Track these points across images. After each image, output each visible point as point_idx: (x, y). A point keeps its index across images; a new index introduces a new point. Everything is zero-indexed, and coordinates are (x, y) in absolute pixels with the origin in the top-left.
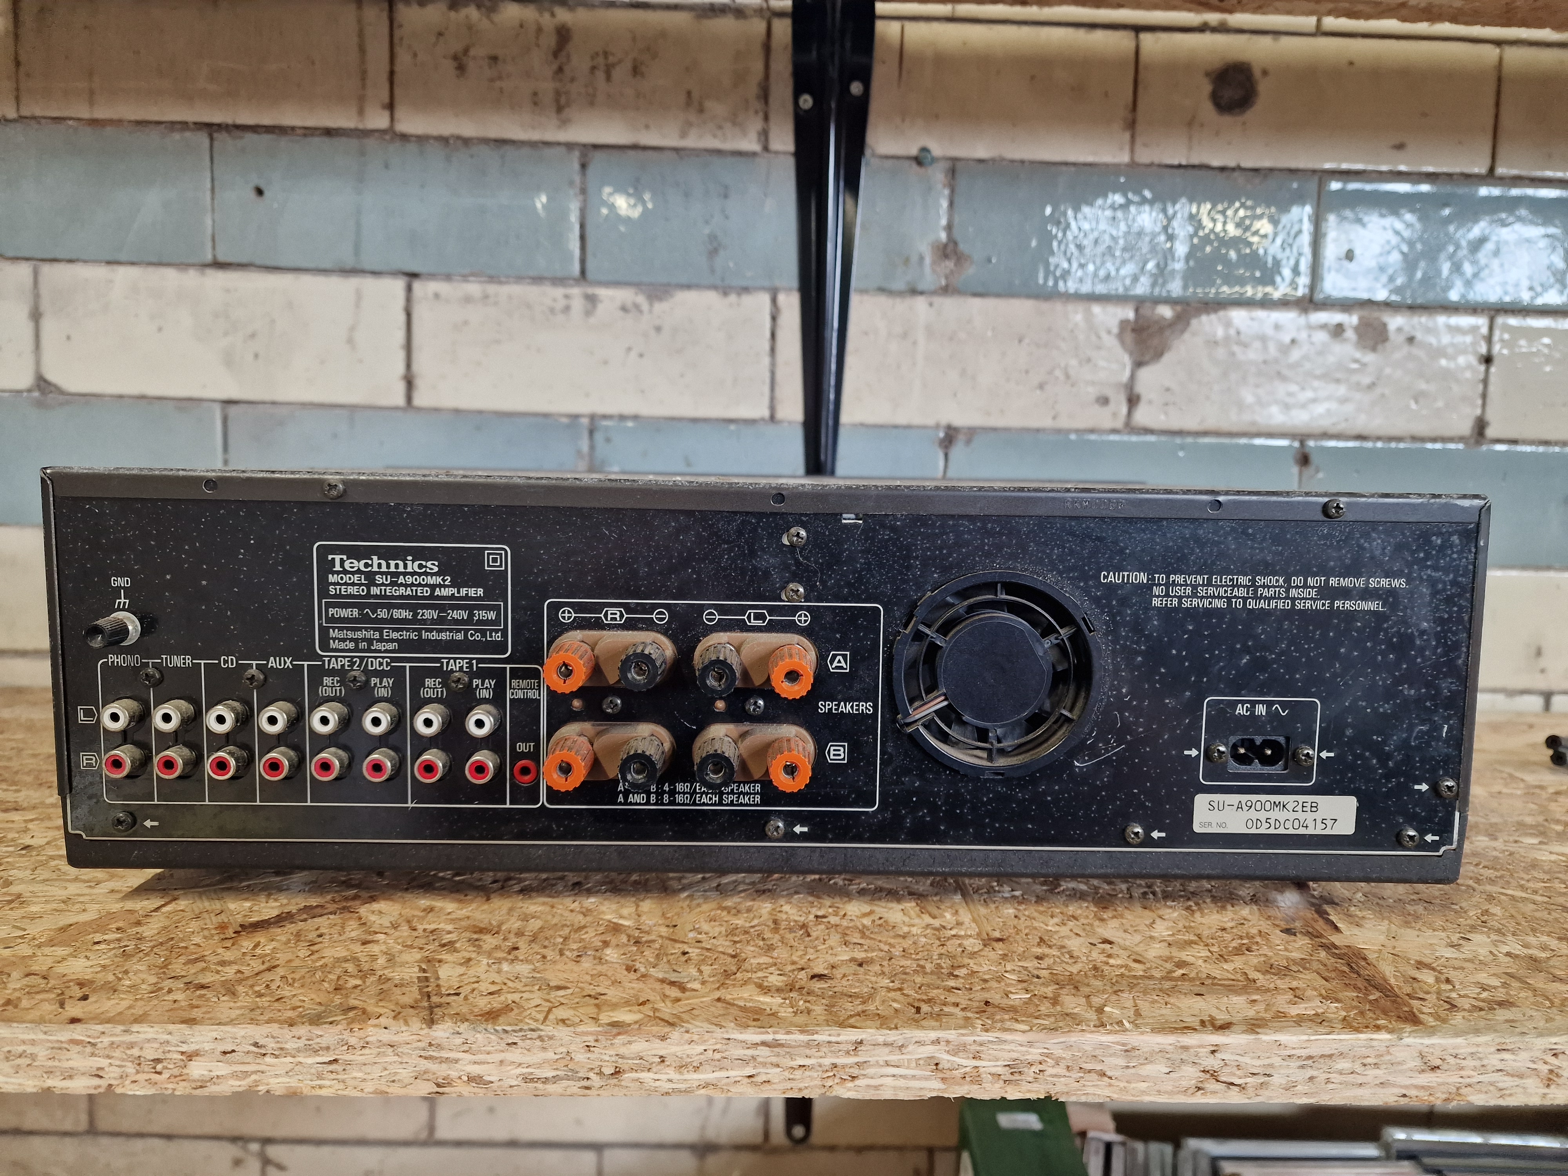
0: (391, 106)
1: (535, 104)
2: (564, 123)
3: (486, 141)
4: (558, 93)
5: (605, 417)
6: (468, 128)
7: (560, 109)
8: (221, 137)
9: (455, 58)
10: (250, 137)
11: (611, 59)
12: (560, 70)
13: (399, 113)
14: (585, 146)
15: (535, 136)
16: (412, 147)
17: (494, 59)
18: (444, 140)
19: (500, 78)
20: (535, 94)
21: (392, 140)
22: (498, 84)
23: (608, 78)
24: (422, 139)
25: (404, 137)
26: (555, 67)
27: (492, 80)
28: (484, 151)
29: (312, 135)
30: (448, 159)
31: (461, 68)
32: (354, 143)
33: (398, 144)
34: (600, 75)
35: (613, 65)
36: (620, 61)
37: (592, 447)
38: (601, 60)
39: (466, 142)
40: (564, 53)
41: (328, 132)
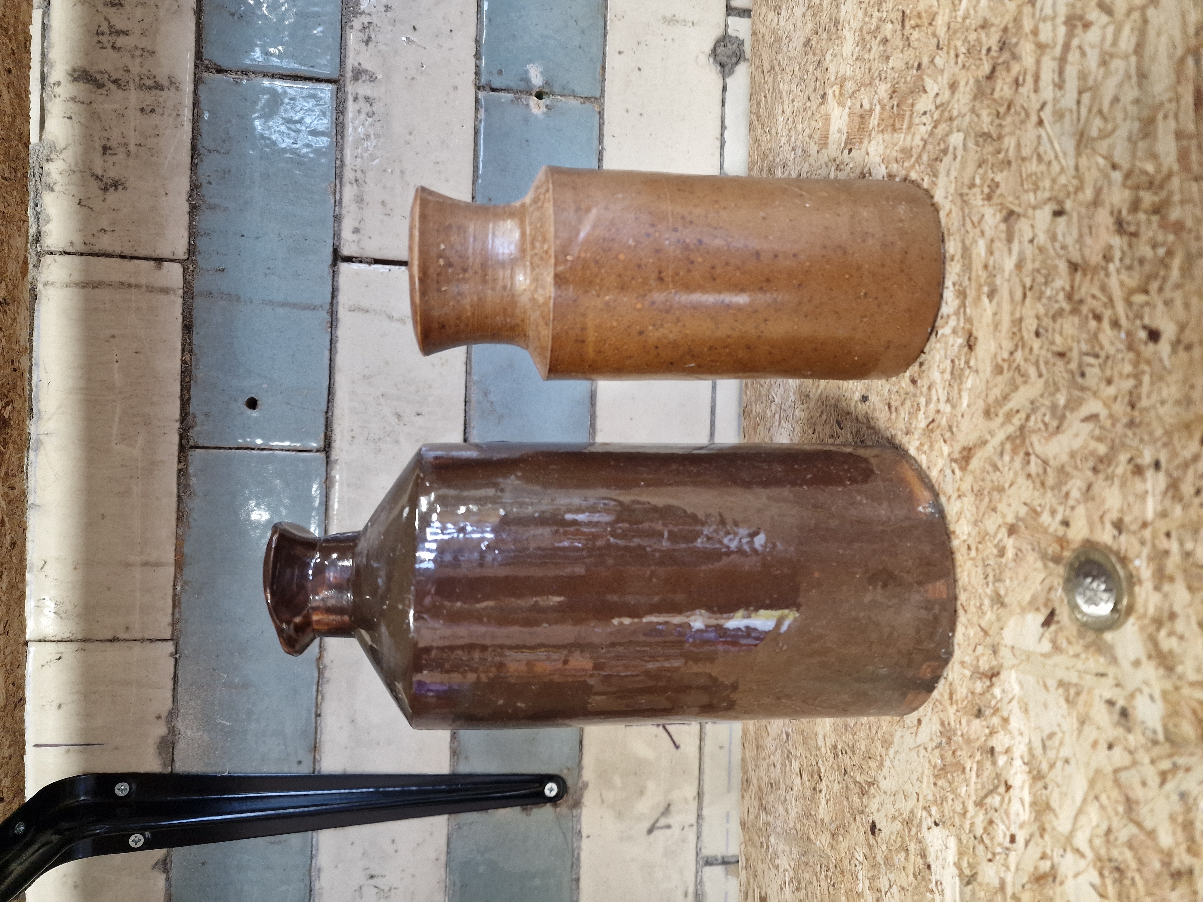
0: (159, 260)
1: (152, 111)
2: (173, 83)
3: (194, 166)
4: (141, 87)
5: (477, 74)
6: (183, 184)
7: (159, 87)
8: (196, 435)
9: (105, 189)
10: (193, 408)
11: (105, 28)
12: (116, 82)
13: (167, 255)
14: (196, 66)
15: (187, 114)
16: (202, 243)
17: (105, 149)
18: (193, 210)
19: (126, 145)
20: (142, 110)
21: (194, 263)
22: (132, 147)
23: (126, 33)
24: (193, 234)
25: (192, 250)
26: (113, 87)
27: (128, 154)
28: (204, 169)
29: (190, 344)
30: (213, 207)
31: (116, 185)
32: (199, 303)
33: (199, 258)
34: (121, 41)
35: (111, 27)
36: (106, 19)
37: (507, 90)
38: (104, 39)
39: (194, 187)
40: (98, 77)
41: (188, 327)
